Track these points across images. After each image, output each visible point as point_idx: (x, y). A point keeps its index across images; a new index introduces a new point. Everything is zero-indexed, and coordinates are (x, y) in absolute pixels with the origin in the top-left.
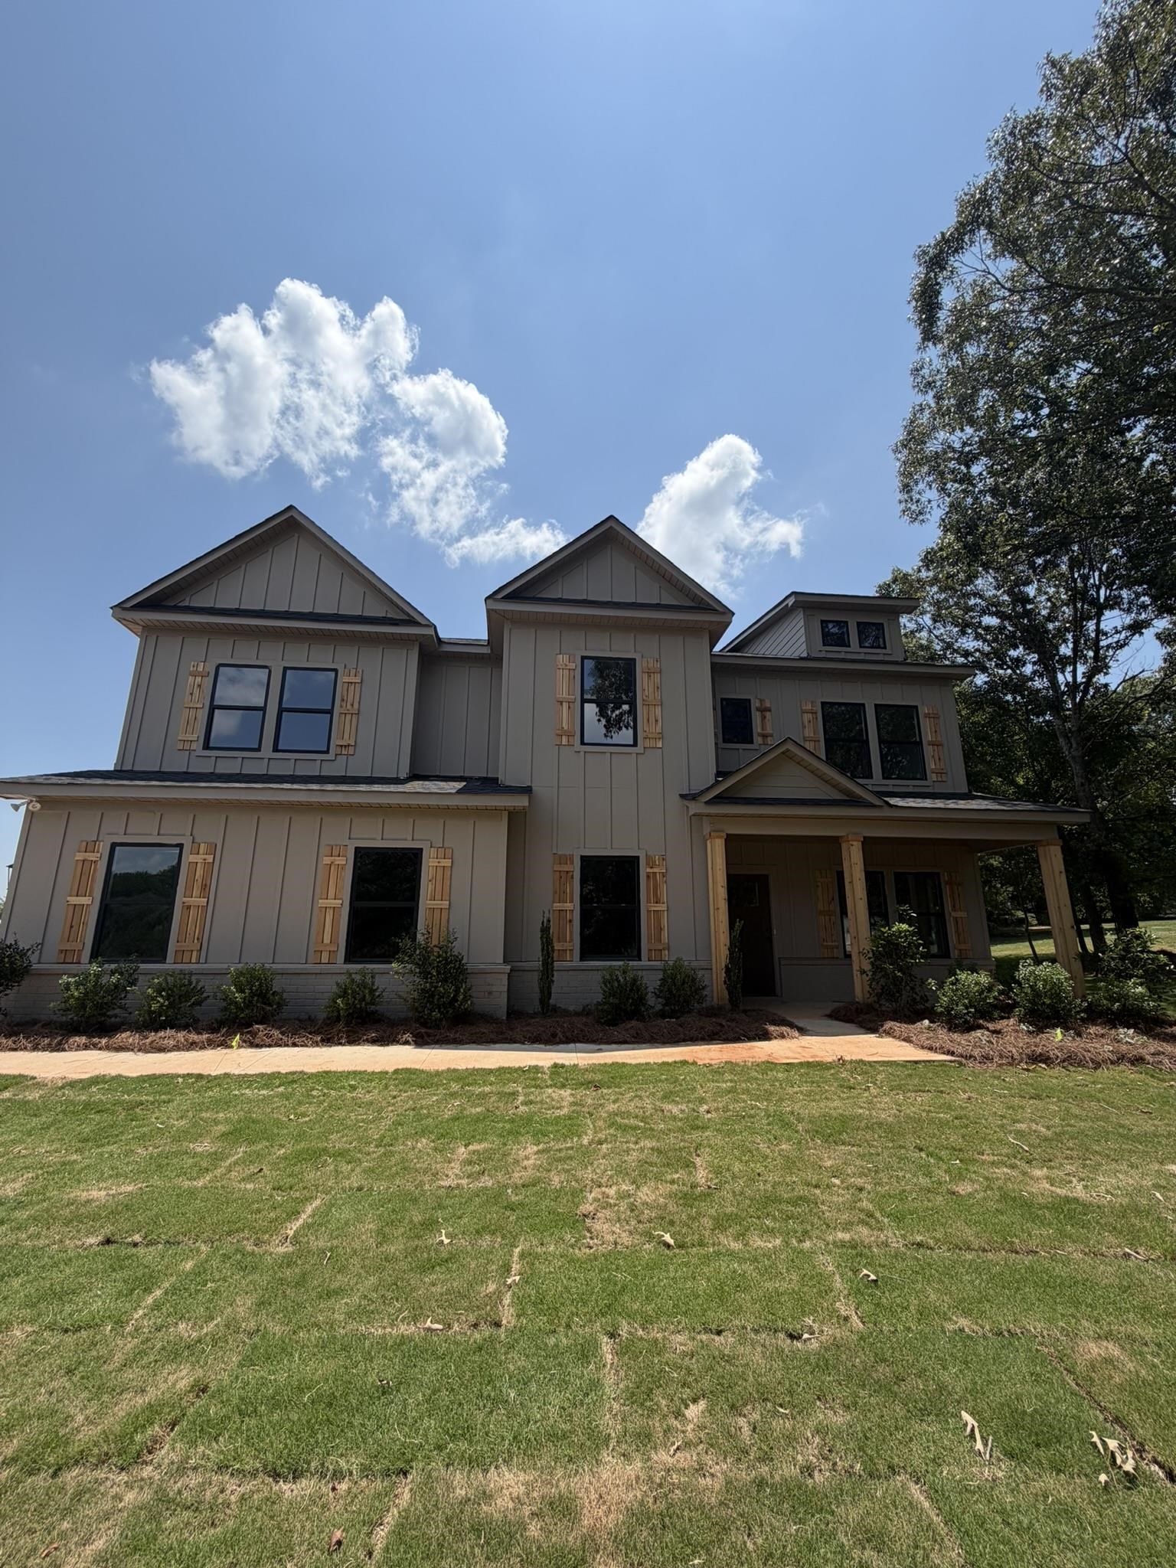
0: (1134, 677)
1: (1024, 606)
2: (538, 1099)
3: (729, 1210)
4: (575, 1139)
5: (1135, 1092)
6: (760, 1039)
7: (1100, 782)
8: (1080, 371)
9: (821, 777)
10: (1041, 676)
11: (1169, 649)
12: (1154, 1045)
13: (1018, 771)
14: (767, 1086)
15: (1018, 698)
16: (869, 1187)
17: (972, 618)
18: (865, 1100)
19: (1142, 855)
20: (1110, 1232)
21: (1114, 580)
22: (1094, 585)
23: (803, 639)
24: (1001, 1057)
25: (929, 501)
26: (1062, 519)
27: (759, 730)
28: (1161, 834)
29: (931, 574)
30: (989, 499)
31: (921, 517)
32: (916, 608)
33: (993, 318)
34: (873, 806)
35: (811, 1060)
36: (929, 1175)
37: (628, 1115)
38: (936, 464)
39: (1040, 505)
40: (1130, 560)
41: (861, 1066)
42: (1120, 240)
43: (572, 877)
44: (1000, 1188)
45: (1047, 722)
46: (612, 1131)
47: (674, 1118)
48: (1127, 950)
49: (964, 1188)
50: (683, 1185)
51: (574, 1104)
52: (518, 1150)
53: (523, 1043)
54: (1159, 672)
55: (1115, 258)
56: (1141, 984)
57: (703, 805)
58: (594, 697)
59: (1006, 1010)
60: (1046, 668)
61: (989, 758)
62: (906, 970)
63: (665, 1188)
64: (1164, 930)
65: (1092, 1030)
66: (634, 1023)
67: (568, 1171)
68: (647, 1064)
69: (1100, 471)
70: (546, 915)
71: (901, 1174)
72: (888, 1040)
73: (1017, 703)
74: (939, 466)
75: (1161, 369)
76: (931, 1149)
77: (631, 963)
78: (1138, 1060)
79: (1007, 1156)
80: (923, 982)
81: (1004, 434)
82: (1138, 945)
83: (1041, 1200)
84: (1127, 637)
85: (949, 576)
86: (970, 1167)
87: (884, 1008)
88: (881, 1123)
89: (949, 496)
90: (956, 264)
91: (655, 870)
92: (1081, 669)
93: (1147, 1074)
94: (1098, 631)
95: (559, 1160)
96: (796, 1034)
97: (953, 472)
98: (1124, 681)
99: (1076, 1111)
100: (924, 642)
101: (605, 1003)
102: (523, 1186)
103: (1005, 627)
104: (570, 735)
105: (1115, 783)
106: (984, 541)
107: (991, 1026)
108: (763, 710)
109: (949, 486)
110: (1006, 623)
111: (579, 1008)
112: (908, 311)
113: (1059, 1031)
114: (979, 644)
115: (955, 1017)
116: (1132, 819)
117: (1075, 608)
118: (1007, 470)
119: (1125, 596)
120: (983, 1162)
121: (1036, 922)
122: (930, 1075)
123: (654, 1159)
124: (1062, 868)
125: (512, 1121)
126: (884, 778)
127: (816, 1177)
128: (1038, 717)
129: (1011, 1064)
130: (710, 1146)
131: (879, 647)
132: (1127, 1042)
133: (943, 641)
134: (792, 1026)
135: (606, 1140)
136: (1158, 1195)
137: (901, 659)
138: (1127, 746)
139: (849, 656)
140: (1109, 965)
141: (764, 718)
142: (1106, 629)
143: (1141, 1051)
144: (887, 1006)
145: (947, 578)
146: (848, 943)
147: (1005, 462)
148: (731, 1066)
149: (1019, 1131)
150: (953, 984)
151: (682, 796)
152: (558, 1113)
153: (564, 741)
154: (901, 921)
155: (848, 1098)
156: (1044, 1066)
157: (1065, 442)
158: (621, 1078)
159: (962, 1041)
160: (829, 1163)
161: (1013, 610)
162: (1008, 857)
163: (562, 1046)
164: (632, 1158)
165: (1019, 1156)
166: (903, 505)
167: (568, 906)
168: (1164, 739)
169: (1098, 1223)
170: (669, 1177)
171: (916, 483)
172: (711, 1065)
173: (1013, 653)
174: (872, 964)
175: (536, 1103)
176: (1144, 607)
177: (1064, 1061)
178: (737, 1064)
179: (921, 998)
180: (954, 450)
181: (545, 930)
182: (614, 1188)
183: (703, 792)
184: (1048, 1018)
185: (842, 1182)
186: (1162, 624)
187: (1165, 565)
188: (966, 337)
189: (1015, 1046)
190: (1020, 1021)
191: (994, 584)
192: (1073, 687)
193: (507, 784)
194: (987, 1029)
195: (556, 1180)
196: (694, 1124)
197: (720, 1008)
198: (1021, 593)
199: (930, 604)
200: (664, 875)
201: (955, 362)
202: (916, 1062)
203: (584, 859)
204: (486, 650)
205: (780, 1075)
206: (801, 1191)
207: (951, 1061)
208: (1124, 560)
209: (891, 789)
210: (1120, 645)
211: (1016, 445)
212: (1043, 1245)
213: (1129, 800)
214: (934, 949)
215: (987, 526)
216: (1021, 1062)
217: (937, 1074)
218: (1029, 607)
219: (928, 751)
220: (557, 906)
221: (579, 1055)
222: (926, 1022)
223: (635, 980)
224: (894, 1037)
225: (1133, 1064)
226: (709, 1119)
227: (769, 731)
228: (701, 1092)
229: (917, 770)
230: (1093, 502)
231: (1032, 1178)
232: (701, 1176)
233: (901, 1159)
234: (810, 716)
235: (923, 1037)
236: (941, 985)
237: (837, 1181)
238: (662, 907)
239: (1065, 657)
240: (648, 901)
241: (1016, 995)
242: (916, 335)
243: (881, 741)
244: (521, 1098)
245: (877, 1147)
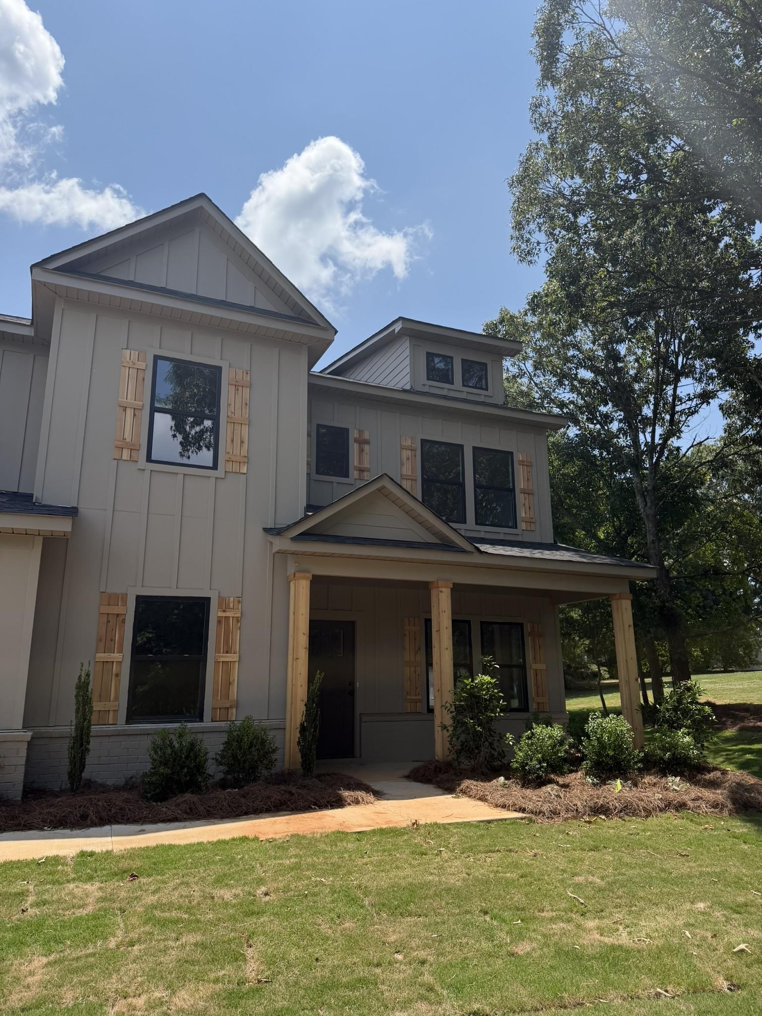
0: (700, 443)
1: (615, 364)
2: (55, 897)
3: (279, 1005)
4: (99, 943)
5: (676, 838)
6: (333, 807)
7: (667, 541)
8: (674, 145)
9: (416, 518)
10: (625, 434)
11: (729, 421)
12: (695, 791)
13: (600, 525)
14: (335, 859)
15: (605, 453)
16: (431, 959)
17: (570, 369)
18: (435, 865)
19: (697, 612)
20: (646, 974)
21: (690, 350)
22: (674, 351)
23: (408, 370)
24: (567, 810)
25: (538, 243)
26: (651, 284)
27: (356, 463)
28: (713, 592)
29: (536, 319)
30: (592, 252)
31: (529, 258)
32: (518, 352)
33: (606, 73)
34: (463, 551)
35: (384, 827)
36: (491, 938)
37: (170, 906)
38: (546, 205)
39: (635, 266)
40: (703, 333)
41: (438, 830)
42: (712, 31)
43: (124, 621)
44: (556, 944)
45: (629, 480)
46: (147, 928)
47: (226, 905)
48: (679, 701)
49: (523, 948)
50: (229, 982)
51: (103, 899)
52: (20, 964)
53: (42, 829)
54: (720, 441)
55: (708, 47)
56: (688, 734)
57: (289, 541)
58: (169, 407)
59: (573, 763)
60: (630, 427)
61: (575, 511)
62: (487, 724)
63: (206, 989)
64: (711, 683)
65: (647, 779)
66: (188, 796)
67: (86, 983)
68: (199, 844)
69: (685, 244)
70: (86, 667)
71: (464, 941)
72: (464, 800)
73: (603, 458)
74: (550, 209)
75: (737, 160)
76: (495, 911)
77: (189, 725)
78: (681, 806)
79: (565, 911)
80: (502, 737)
81: (608, 190)
82: (689, 696)
83: (590, 951)
84: (697, 405)
85: (553, 324)
86: (532, 927)
87: (462, 766)
88: (450, 889)
89: (557, 242)
90: (577, 11)
91: (228, 614)
92: (659, 431)
93: (687, 819)
94: (675, 396)
95: (76, 971)
96: (371, 798)
97: (562, 219)
98: (692, 446)
99: (627, 859)
100: (524, 388)
101: (155, 774)
102: (23, 1010)
103: (598, 382)
104: (133, 449)
105: (680, 543)
106: (585, 293)
107: (561, 780)
108: (362, 442)
109: (557, 232)
110: (599, 379)
111: (121, 782)
112: (531, 44)
113: (619, 781)
114: (573, 396)
115: (529, 772)
116: (691, 578)
117: (658, 370)
118: (609, 227)
119: (697, 366)
120: (543, 919)
121: (607, 676)
122: (501, 834)
123: (198, 955)
124: (631, 623)
125: (16, 928)
126: (477, 524)
127: (378, 955)
128: (620, 474)
129: (575, 818)
130: (265, 934)
131: (481, 388)
132: (674, 790)
133: (542, 389)
134: (367, 789)
135: (139, 940)
136: (687, 933)
137: (501, 402)
138: (692, 508)
139: (452, 394)
140: (664, 716)
141: (361, 451)
142: (681, 395)
143: (684, 797)
144: (466, 764)
145: (550, 325)
146: (431, 697)
147: (608, 219)
148: (297, 839)
149: (577, 884)
150: (529, 738)
151: (266, 530)
152: (83, 912)
153: (126, 455)
154: (484, 673)
155: (419, 865)
156: (603, 817)
157: (658, 211)
158: (165, 863)
159: (534, 797)
160: (392, 938)
161: (606, 366)
162: (586, 610)
163: (93, 830)
164: (170, 959)
165: (575, 910)
166: (514, 243)
167: (116, 656)
168: (721, 504)
169: (637, 967)
170: (212, 976)
171: (528, 222)
172: (275, 840)
173: (603, 409)
174: (453, 718)
175: (50, 903)
176: (711, 378)
177: (621, 811)
178: (304, 837)
179: (499, 754)
180: (564, 196)
181: (83, 687)
182: (144, 997)
183: (289, 527)
184: (610, 770)
185: (405, 957)
186: (725, 396)
187: (729, 342)
188: (581, 86)
189: (580, 799)
190: (586, 774)
191: (591, 338)
192: (651, 447)
193: (44, 503)
194: (557, 783)
195: (69, 997)
196: (251, 910)
197: (291, 774)
198: (614, 350)
199: (534, 349)
200: (238, 620)
201: (570, 109)
202: (489, 822)
203: (140, 599)
204: (29, 332)
205: (350, 846)
206: (362, 972)
207: (522, 819)
208: (699, 332)
209: (482, 535)
210: (692, 412)
211: (617, 204)
212: (589, 995)
213: (691, 559)
214: (515, 703)
215: (588, 278)
216: (584, 814)
217: (507, 833)
218: (620, 365)
219: (520, 498)
220: (102, 656)
221: (115, 839)
222: (502, 779)
223: (192, 745)
224: (470, 796)
225: (677, 810)
226: (267, 903)
227: (366, 465)
228: (259, 872)
229: (509, 518)
230: (678, 272)
231: (584, 930)
232: (252, 969)
233: (466, 925)
234: (409, 453)
235: (497, 795)
236: (518, 739)
237: (399, 957)
238: (232, 657)
239: (647, 418)
240: (218, 651)
241: (584, 747)
242: (537, 71)
243: (477, 486)
244: (31, 899)
245: (443, 915)
